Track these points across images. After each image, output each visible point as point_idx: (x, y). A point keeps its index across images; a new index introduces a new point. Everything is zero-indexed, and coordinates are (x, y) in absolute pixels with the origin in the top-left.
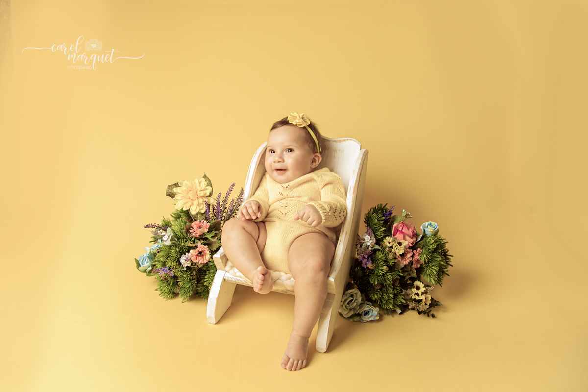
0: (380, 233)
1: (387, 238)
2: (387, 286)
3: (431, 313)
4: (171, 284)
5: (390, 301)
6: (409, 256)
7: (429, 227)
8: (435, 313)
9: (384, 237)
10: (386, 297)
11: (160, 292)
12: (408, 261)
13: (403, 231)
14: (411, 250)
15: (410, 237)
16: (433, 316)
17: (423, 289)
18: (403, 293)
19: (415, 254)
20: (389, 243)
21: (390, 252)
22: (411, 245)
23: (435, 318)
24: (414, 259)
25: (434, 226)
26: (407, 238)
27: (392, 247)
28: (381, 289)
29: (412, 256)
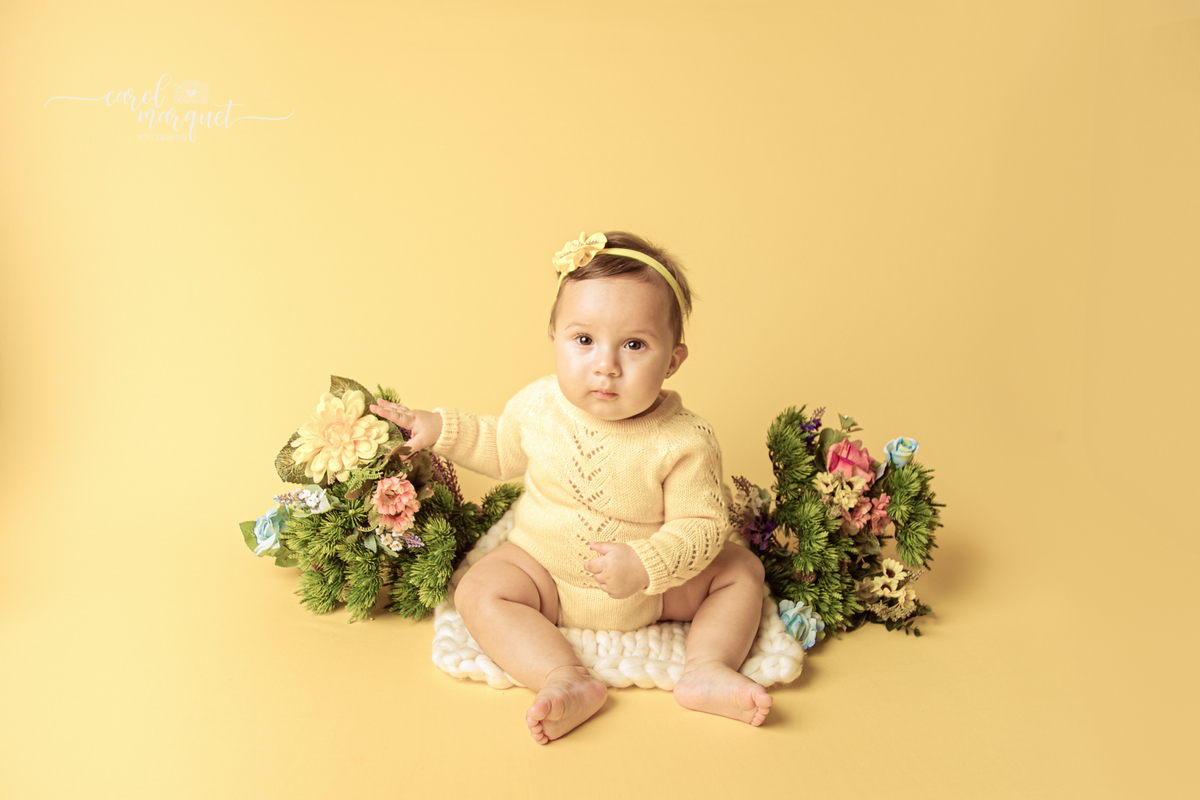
0: (804, 468)
1: (819, 475)
2: (830, 575)
3: (913, 626)
4: (330, 581)
5: (836, 607)
6: (865, 510)
7: (901, 446)
8: (921, 628)
9: (814, 474)
10: (826, 597)
11: (302, 598)
12: (864, 520)
13: (850, 458)
14: (868, 499)
15: (864, 470)
16: (917, 633)
17: (900, 576)
18: (857, 588)
19: (876, 505)
20: (827, 485)
21: (831, 503)
22: (867, 488)
23: (920, 638)
24: (874, 517)
25: (909, 445)
26: (860, 472)
27: (833, 494)
28: (816, 582)
29: (870, 512)
